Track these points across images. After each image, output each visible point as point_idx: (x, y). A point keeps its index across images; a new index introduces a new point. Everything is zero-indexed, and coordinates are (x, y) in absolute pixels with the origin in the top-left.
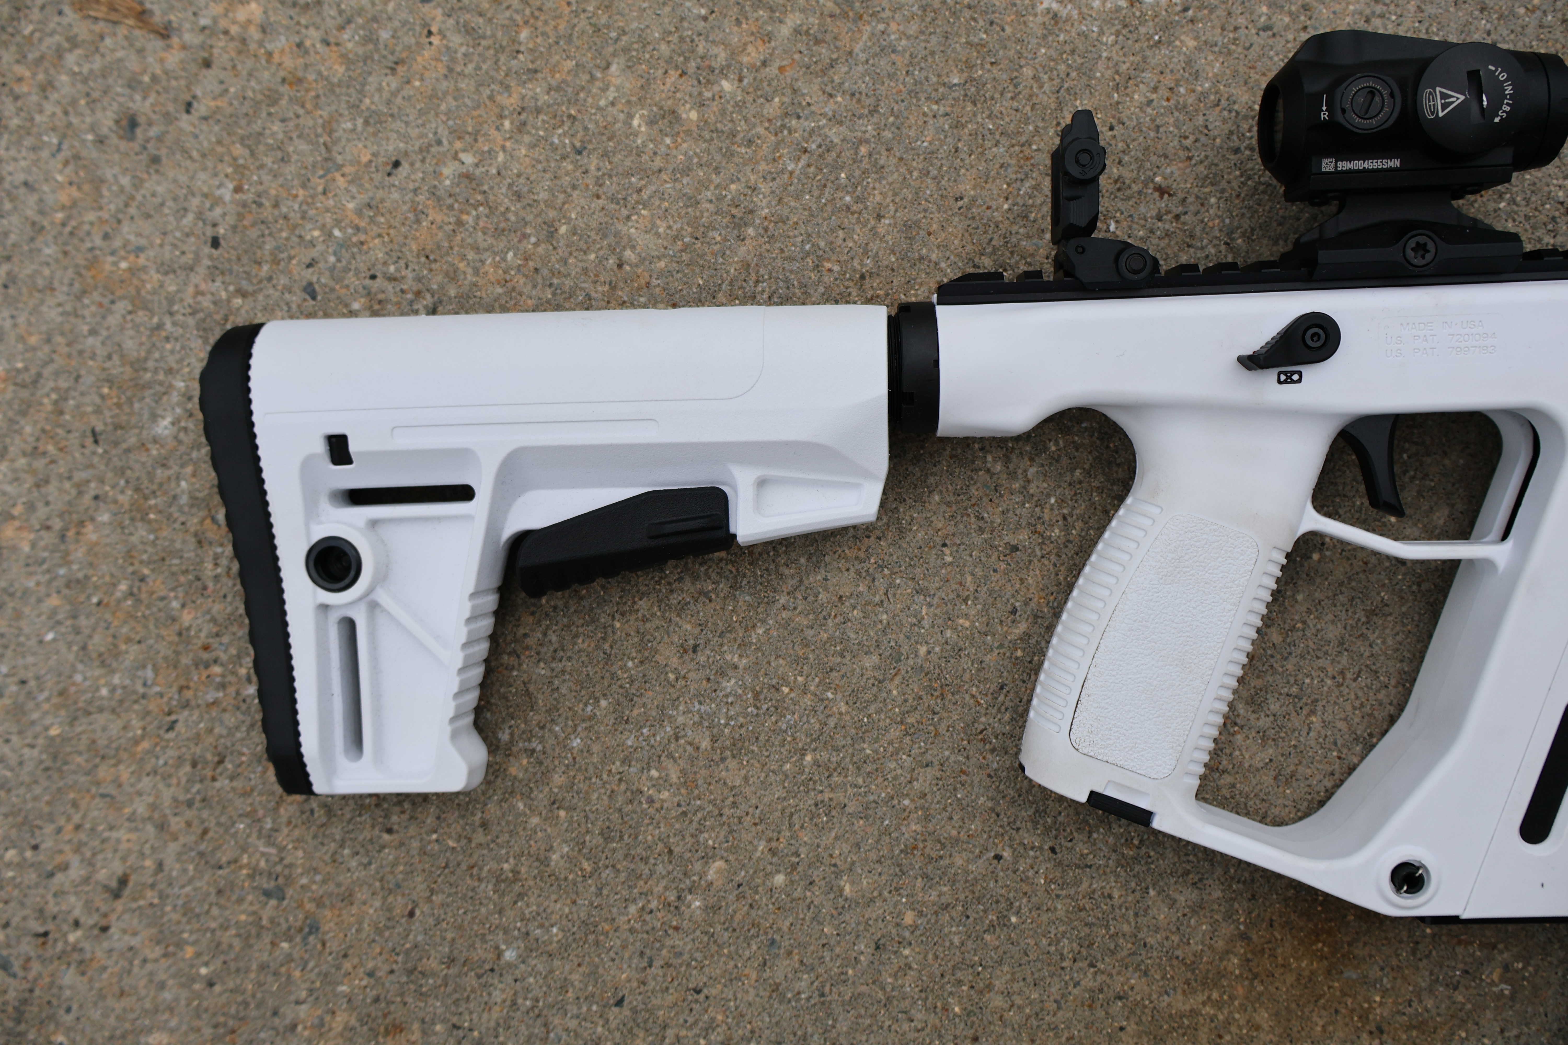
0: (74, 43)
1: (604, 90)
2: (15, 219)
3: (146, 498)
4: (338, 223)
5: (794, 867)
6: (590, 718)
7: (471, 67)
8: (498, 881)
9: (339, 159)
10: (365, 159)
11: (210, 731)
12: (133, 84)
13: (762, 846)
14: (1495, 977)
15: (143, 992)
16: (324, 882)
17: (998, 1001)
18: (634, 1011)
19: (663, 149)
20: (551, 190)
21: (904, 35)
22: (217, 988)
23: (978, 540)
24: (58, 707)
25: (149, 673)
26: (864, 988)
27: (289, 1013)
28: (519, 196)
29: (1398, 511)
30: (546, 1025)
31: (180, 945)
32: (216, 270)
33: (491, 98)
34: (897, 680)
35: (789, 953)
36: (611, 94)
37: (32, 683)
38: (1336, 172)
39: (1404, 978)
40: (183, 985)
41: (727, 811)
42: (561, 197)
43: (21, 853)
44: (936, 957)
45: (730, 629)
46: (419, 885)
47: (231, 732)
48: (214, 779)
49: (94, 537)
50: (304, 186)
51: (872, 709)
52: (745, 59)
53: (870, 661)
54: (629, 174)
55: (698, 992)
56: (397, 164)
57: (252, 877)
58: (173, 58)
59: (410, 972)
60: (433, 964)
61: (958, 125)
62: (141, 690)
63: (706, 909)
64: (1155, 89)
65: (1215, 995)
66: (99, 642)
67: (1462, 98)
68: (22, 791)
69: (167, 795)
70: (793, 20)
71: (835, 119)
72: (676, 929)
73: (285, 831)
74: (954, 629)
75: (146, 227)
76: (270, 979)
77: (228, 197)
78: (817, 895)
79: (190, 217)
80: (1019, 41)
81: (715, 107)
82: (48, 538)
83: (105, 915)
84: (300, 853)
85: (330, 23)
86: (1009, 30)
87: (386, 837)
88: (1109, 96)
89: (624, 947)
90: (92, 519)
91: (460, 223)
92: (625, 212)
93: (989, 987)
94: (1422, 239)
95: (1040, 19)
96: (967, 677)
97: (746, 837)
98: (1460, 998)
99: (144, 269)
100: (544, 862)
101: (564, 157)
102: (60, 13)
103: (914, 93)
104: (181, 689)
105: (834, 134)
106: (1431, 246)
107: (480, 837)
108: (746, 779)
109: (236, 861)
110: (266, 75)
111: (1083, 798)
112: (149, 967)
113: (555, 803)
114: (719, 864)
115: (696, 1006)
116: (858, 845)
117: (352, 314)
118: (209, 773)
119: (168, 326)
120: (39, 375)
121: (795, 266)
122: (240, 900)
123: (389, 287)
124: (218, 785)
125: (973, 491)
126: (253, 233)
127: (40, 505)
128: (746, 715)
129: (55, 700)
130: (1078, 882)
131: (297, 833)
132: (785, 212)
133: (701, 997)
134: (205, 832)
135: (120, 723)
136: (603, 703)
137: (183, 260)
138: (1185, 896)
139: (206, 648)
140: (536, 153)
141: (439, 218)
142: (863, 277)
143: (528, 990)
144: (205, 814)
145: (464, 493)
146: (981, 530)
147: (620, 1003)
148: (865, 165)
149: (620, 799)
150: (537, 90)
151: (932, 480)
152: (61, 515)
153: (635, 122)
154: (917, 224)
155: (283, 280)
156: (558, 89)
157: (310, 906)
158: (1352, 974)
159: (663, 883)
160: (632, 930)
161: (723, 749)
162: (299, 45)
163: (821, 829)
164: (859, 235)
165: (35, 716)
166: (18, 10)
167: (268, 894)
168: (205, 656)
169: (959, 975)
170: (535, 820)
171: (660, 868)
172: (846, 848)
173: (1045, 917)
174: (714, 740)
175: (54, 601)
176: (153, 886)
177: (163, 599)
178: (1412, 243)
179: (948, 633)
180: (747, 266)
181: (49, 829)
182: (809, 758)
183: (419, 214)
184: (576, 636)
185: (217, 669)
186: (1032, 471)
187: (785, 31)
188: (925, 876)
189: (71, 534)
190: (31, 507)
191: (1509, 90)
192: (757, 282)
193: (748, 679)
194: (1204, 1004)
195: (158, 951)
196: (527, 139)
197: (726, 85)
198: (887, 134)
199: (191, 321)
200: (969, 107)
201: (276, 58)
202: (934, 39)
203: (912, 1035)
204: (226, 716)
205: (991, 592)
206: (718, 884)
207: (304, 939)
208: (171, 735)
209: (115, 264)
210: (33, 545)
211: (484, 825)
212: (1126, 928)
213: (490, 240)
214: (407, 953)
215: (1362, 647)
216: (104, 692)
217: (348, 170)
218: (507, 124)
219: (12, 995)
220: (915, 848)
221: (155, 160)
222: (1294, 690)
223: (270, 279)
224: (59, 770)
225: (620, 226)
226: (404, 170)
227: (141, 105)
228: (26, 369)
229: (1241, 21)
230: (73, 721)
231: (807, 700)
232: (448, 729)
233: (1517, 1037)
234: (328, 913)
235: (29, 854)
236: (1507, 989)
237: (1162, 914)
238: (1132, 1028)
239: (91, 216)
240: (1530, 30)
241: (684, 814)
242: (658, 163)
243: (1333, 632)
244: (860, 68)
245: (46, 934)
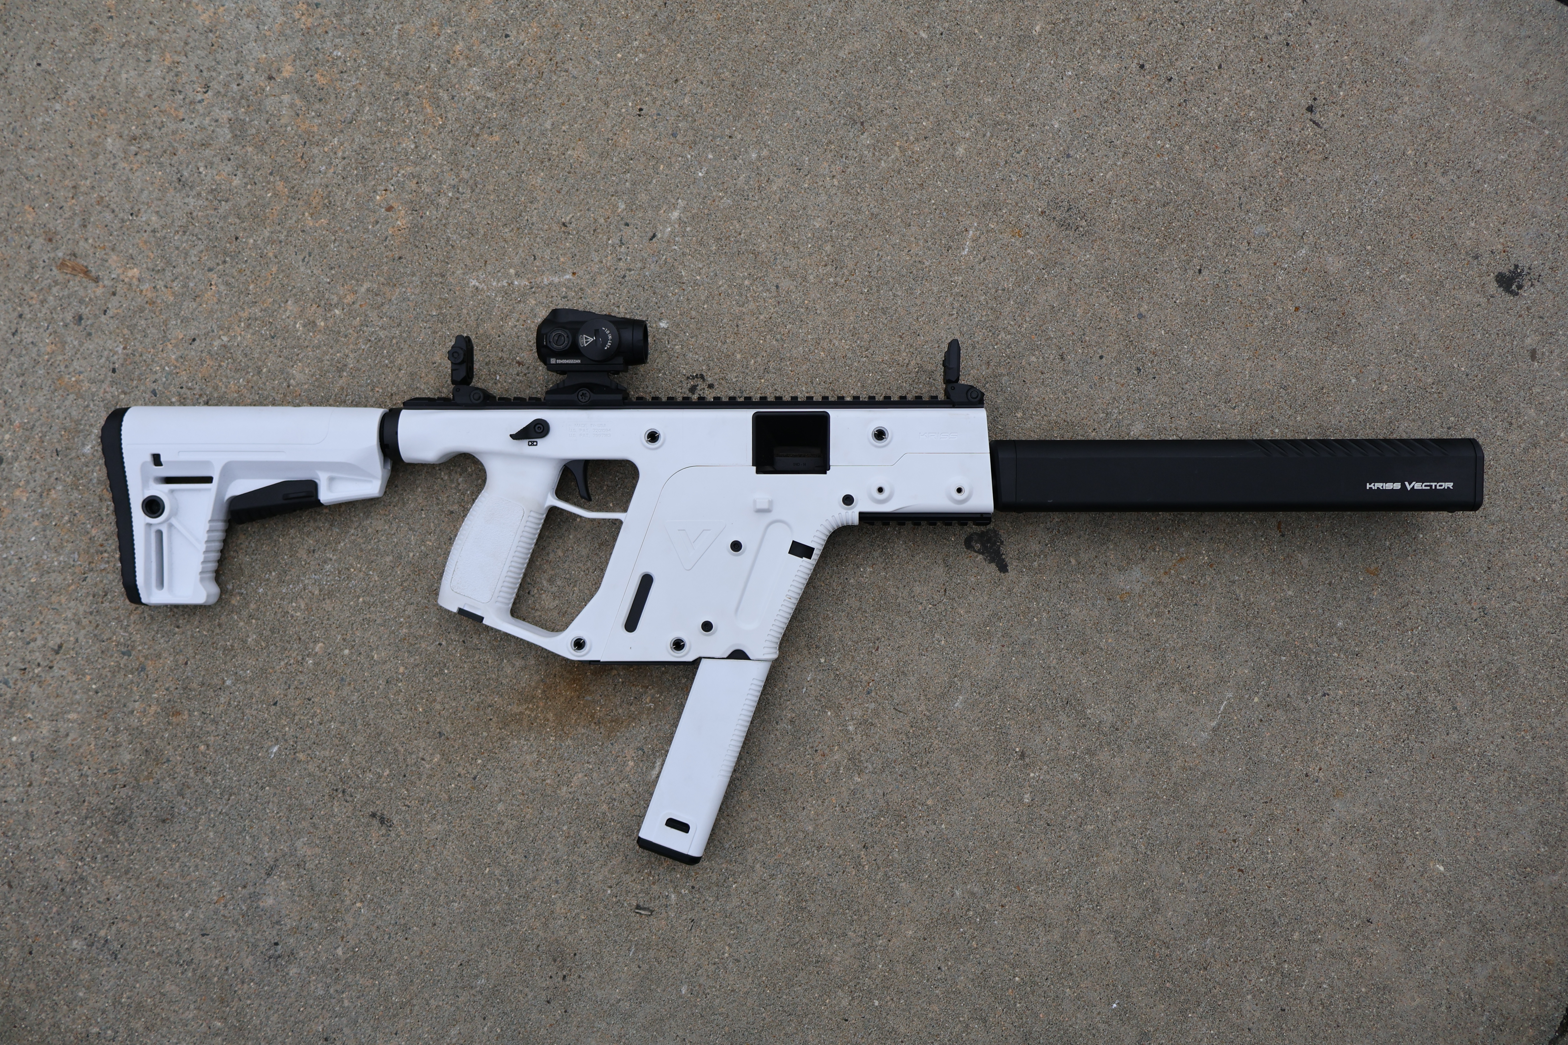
0: (56, 283)
1: (285, 311)
2: (27, 358)
3: (78, 480)
4: (167, 364)
5: (353, 647)
6: (268, 580)
7: (228, 300)
8: (225, 650)
9: (169, 337)
10: (180, 337)
11: (101, 581)
12: (81, 301)
13: (339, 637)
14: (648, 700)
15: (67, 695)
16: (149, 649)
17: (438, 707)
18: (282, 708)
19: (309, 338)
20: (260, 353)
21: (413, 293)
22: (100, 694)
23: (436, 508)
24: (35, 570)
25: (76, 556)
26: (381, 700)
27: (131, 705)
28: (246, 355)
29: (589, 499)
30: (243, 713)
31: (84, 675)
32: (113, 383)
33: (236, 313)
34: (400, 567)
35: (350, 684)
36: (288, 314)
37: (25, 559)
38: (556, 364)
39: (610, 700)
40: (84, 693)
41: (325, 622)
42: (264, 356)
43: (16, 633)
44: (412, 687)
45: (329, 542)
46: (190, 650)
47: (111, 583)
48: (102, 603)
49: (55, 496)
50: (153, 348)
51: (389, 579)
52: (345, 301)
53: (389, 559)
54: (293, 348)
55: (309, 700)
56: (194, 340)
57: (117, 646)
58: (99, 291)
59: (184, 689)
60: (195, 685)
61: (435, 332)
62: (72, 563)
63: (314, 664)
64: (518, 320)
65: (530, 706)
66: (54, 542)
67: (591, 340)
68: (17, 606)
69: (81, 609)
70: (366, 285)
71: (382, 328)
72: (301, 672)
73: (133, 626)
74: (425, 546)
75: (84, 363)
76: (123, 690)
77: (120, 352)
78: (362, 659)
79: (103, 359)
80: (461, 298)
81: (332, 320)
82: (34, 496)
83: (52, 661)
84: (139, 636)
85: (168, 279)
86: (457, 293)
87: (177, 629)
88: (499, 323)
89: (278, 680)
90: (54, 488)
91: (220, 366)
92: (291, 364)
93: (435, 700)
94: (584, 392)
95: (470, 289)
96: (429, 566)
97: (333, 633)
98: (633, 709)
99: (82, 381)
100: (245, 642)
101: (266, 339)
102: (51, 270)
103: (416, 318)
104: (90, 563)
105: (382, 334)
106: (588, 395)
107: (217, 631)
108: (334, 608)
109: (110, 639)
110: (139, 300)
111: (455, 610)
112: (70, 684)
113: (251, 616)
114: (321, 644)
115: (308, 706)
116: (380, 638)
117: (172, 404)
118: (100, 600)
119: (92, 406)
120: (34, 425)
121: (363, 389)
122: (112, 656)
123: (188, 392)
124: (104, 605)
125: (435, 487)
126: (131, 367)
127: (32, 482)
128: (335, 580)
129: (34, 567)
130: (474, 656)
131: (137, 627)
132: (360, 366)
133: (311, 702)
134: (98, 626)
135: (62, 577)
136: (273, 574)
137: (100, 377)
138: (519, 663)
139: (102, 545)
140: (254, 337)
141: (211, 363)
142: (392, 395)
143: (236, 698)
144: (98, 618)
145: (208, 480)
146: (438, 504)
147: (275, 704)
148: (395, 348)
149: (279, 616)
150: (256, 310)
151: (418, 482)
152: (41, 486)
153: (298, 326)
154: (416, 373)
155: (142, 388)
156: (265, 310)
157: (142, 659)
158: (589, 698)
159: (296, 652)
160: (282, 672)
161: (324, 595)
162: (154, 288)
163: (365, 630)
164: (391, 377)
165: (25, 573)
166: (33, 268)
167: (124, 653)
168: (101, 549)
169: (422, 695)
170: (242, 624)
171: (295, 646)
172: (375, 639)
173: (459, 671)
174: (321, 590)
175: (36, 523)
176: (73, 649)
177: (83, 524)
178: (581, 393)
179: (423, 548)
180: (342, 388)
181: (29, 623)
182: (361, 600)
183: (203, 361)
184: (263, 544)
185: (106, 555)
186: (460, 480)
187: (363, 290)
188: (409, 652)
189: (45, 494)
190: (28, 482)
191: (610, 337)
192: (346, 396)
193: (336, 565)
194: (526, 709)
195: (75, 677)
196: (251, 331)
197: (337, 312)
198: (405, 335)
199: (102, 404)
200: (440, 325)
201: (144, 292)
202: (426, 296)
203: (401, 721)
204: (109, 575)
205: (441, 531)
206: (320, 653)
207: (139, 673)
208: (84, 583)
209: (70, 378)
210: (28, 499)
211: (220, 625)
212: (493, 676)
213: (233, 374)
214: (184, 680)
215: (595, 558)
216: (56, 563)
217: (173, 341)
218: (242, 324)
219: (8, 696)
220: (405, 639)
221: (90, 334)
222: (568, 576)
223: (137, 387)
224: (35, 597)
225: (289, 370)
226: (197, 342)
227: (84, 311)
228: (28, 422)
229: (554, 294)
230: (42, 576)
231: (361, 575)
232: (199, 577)
233: (656, 726)
234: (150, 662)
235: (19, 634)
236: (652, 705)
237: (509, 670)
238: (495, 719)
239: (60, 358)
240: (674, 303)
241: (307, 622)
242: (306, 343)
243: (584, 552)
244: (394, 307)
245: (25, 669)
